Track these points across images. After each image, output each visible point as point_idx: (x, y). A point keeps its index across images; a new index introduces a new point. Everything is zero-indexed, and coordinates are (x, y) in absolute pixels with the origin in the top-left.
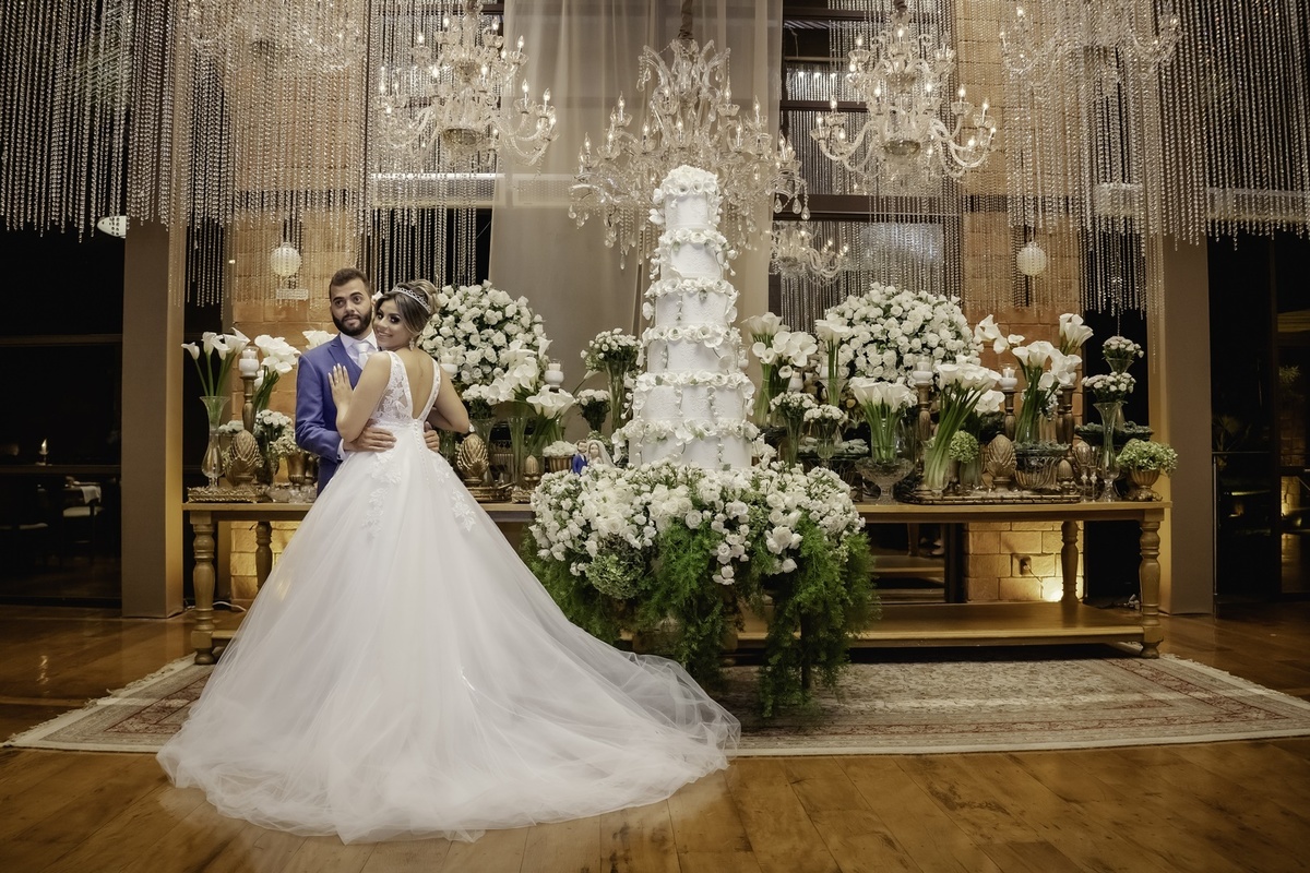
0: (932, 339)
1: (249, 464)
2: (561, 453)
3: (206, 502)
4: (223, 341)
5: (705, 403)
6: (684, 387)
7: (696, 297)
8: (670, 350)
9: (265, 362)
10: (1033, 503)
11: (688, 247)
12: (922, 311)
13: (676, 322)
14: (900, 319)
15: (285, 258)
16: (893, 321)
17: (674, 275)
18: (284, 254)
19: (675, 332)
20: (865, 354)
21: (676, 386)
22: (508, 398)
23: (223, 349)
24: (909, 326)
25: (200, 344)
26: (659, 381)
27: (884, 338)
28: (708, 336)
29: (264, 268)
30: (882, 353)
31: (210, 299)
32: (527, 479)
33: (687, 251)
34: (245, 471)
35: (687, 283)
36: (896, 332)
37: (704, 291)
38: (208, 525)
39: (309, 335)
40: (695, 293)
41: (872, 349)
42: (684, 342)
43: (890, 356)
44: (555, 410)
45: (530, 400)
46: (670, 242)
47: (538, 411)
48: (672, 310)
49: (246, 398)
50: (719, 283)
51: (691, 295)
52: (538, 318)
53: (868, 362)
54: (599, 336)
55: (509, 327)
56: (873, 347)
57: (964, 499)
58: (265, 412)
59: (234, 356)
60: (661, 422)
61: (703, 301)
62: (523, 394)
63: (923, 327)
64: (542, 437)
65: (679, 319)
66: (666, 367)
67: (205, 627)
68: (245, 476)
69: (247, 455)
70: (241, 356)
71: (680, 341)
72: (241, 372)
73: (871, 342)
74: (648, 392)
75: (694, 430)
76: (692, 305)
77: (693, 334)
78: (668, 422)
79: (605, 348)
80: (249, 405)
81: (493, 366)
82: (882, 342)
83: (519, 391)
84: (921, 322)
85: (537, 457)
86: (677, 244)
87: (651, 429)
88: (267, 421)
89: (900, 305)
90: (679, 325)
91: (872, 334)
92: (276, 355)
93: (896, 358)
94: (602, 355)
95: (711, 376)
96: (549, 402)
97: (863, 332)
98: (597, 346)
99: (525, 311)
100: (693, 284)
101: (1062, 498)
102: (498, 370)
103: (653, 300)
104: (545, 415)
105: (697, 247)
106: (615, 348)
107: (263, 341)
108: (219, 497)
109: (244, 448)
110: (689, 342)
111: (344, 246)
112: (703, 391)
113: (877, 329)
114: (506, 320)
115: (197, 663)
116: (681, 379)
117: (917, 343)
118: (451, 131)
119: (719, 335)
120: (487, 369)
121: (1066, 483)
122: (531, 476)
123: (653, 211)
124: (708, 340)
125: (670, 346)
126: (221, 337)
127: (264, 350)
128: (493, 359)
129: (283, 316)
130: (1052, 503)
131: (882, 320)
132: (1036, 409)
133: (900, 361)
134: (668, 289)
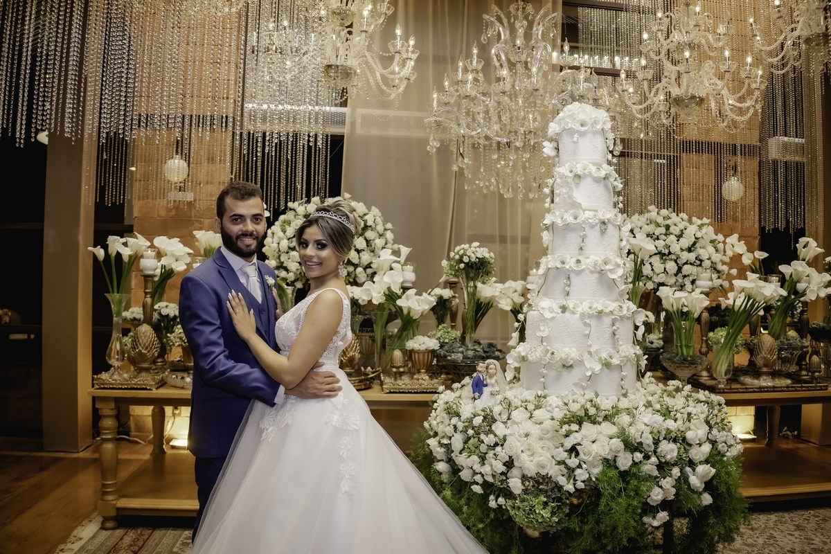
0: (704, 254)
1: (149, 355)
2: (423, 348)
3: (110, 389)
4: (125, 244)
5: (610, 331)
6: (591, 316)
7: (598, 228)
8: (572, 279)
9: (164, 261)
10: (796, 391)
11: (589, 181)
12: (692, 230)
13: (577, 252)
14: (679, 237)
15: (176, 168)
16: (672, 238)
17: (575, 205)
18: (176, 165)
19: (578, 261)
20: (650, 263)
21: (583, 315)
22: (380, 301)
23: (126, 253)
24: (686, 242)
25: (105, 247)
26: (564, 309)
27: (667, 252)
28: (609, 267)
29: (159, 175)
30: (664, 263)
31: (116, 200)
32: (394, 370)
33: (587, 184)
34: (145, 361)
35: (588, 214)
36: (675, 248)
37: (604, 223)
38: (112, 409)
39: (199, 234)
40: (597, 224)
41: (656, 261)
42: (587, 271)
43: (671, 266)
44: (420, 312)
45: (399, 302)
46: (571, 175)
47: (405, 312)
48: (573, 240)
49: (146, 293)
50: (616, 215)
51: (592, 227)
52: (389, 226)
53: (652, 270)
54: (458, 248)
55: (370, 234)
56: (657, 257)
57: (746, 388)
58: (163, 304)
59: (136, 258)
60: (566, 350)
61: (603, 232)
62: (391, 297)
63: (694, 244)
64: (405, 333)
65: (581, 249)
66: (568, 295)
67: (110, 498)
68: (145, 365)
69: (147, 348)
70: (142, 257)
71: (583, 270)
72: (142, 271)
73: (656, 254)
74: (553, 318)
75: (600, 359)
76: (593, 235)
77: (596, 264)
78: (574, 350)
79: (466, 259)
80: (149, 300)
81: (356, 266)
82: (665, 255)
83: (387, 293)
84: (693, 240)
85: (401, 350)
86: (578, 176)
87: (557, 357)
88: (164, 312)
89: (675, 225)
90: (580, 254)
91: (656, 248)
92: (173, 255)
93: (677, 268)
94: (462, 266)
95: (612, 306)
96: (417, 304)
97: (650, 246)
98: (457, 257)
99: (379, 220)
100: (595, 216)
101: (816, 386)
102: (360, 270)
103: (551, 228)
104: (411, 315)
105: (597, 180)
106: (473, 260)
107: (161, 241)
108: (122, 384)
109: (145, 341)
110: (592, 272)
111: (225, 160)
112: (607, 320)
113: (660, 243)
114: (366, 227)
115: (103, 528)
116: (584, 307)
117: (692, 256)
118: (329, 66)
119: (618, 266)
120: (351, 269)
121: (817, 374)
122: (398, 368)
123: (546, 144)
124: (610, 271)
125: (572, 276)
126: (124, 240)
127: (162, 251)
128: (355, 261)
129: (173, 213)
130: (809, 390)
131: (664, 237)
132: (786, 313)
133: (680, 269)
134: (570, 219)
